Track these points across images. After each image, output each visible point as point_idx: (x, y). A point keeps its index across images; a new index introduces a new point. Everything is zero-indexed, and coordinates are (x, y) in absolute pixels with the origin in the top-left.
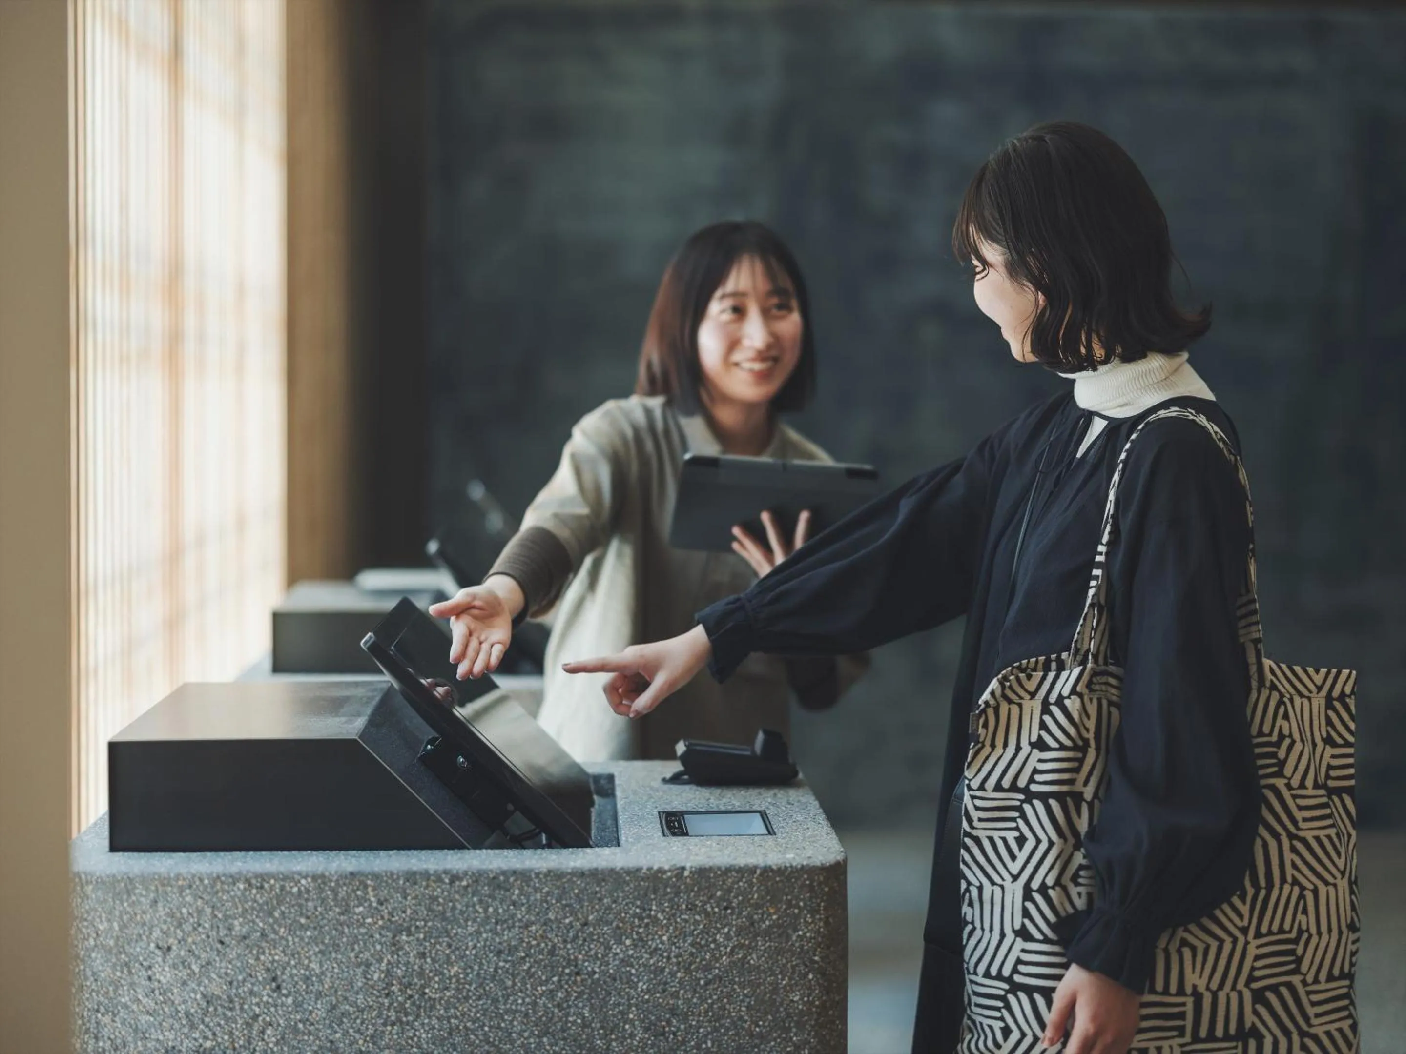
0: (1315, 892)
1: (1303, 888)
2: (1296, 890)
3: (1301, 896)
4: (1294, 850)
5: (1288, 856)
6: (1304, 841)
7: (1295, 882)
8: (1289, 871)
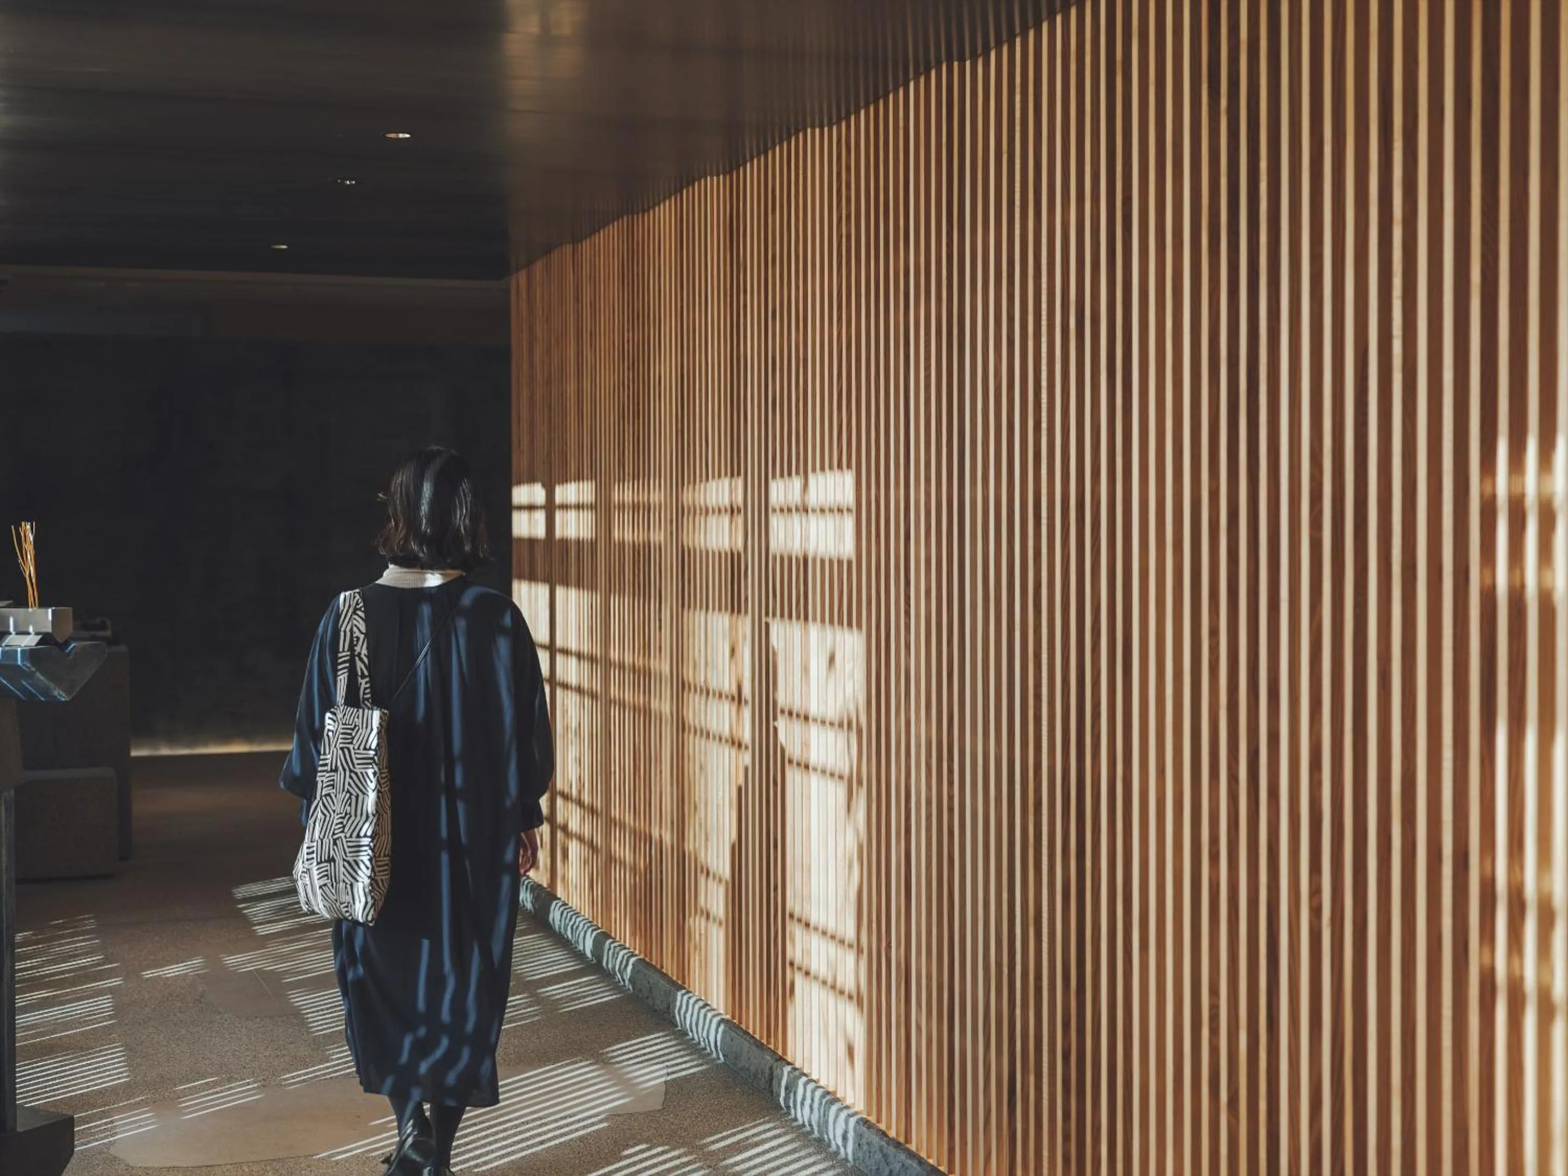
0: (357, 797)
1: (351, 794)
2: (348, 795)
3: (350, 798)
4: (351, 777)
5: (348, 779)
6: (356, 774)
7: (348, 791)
8: (347, 786)
